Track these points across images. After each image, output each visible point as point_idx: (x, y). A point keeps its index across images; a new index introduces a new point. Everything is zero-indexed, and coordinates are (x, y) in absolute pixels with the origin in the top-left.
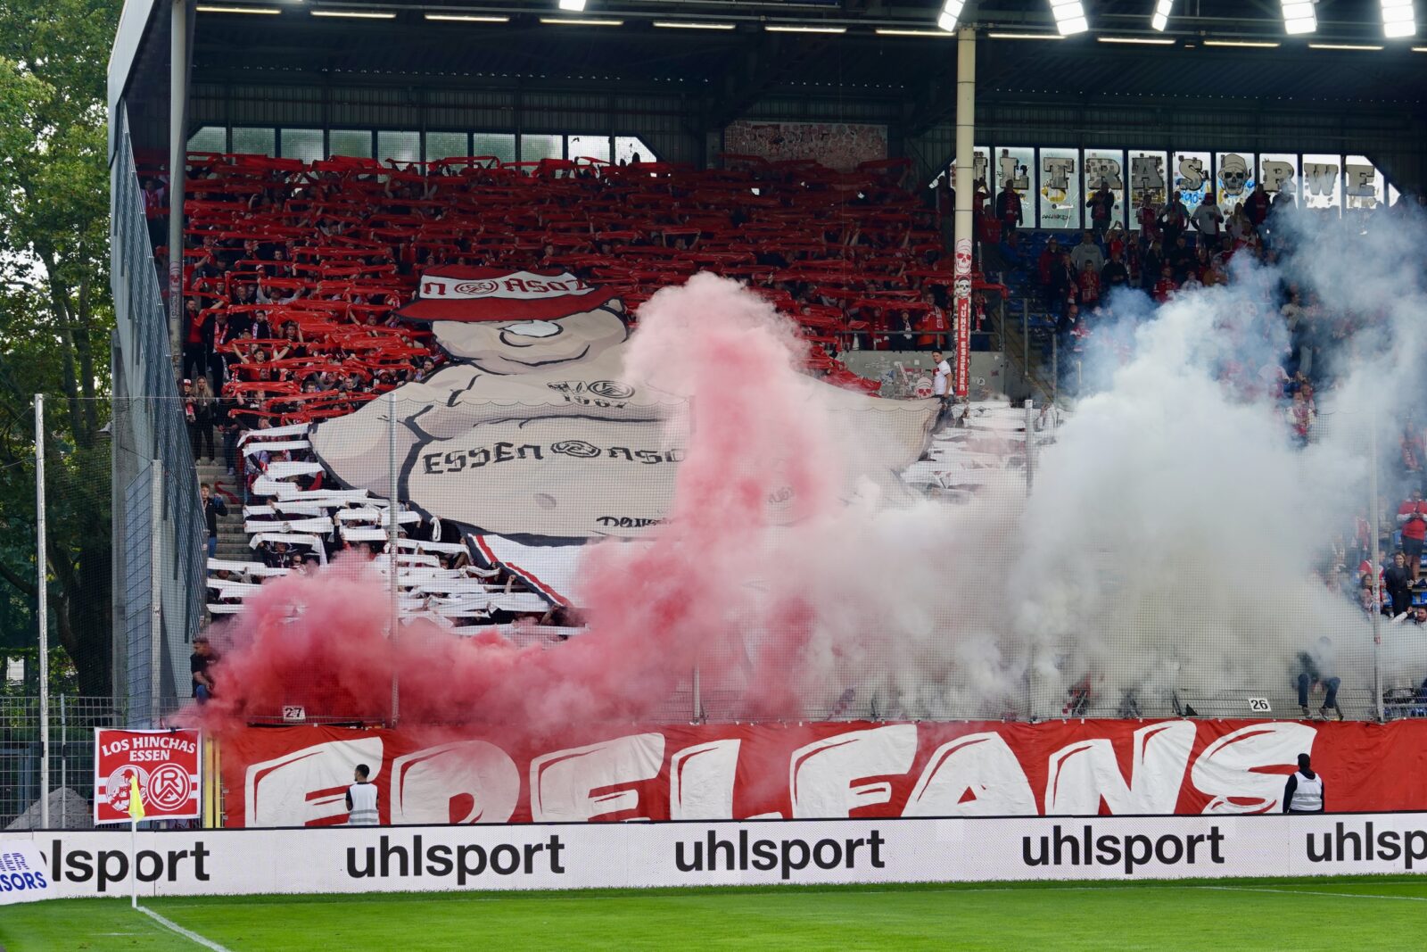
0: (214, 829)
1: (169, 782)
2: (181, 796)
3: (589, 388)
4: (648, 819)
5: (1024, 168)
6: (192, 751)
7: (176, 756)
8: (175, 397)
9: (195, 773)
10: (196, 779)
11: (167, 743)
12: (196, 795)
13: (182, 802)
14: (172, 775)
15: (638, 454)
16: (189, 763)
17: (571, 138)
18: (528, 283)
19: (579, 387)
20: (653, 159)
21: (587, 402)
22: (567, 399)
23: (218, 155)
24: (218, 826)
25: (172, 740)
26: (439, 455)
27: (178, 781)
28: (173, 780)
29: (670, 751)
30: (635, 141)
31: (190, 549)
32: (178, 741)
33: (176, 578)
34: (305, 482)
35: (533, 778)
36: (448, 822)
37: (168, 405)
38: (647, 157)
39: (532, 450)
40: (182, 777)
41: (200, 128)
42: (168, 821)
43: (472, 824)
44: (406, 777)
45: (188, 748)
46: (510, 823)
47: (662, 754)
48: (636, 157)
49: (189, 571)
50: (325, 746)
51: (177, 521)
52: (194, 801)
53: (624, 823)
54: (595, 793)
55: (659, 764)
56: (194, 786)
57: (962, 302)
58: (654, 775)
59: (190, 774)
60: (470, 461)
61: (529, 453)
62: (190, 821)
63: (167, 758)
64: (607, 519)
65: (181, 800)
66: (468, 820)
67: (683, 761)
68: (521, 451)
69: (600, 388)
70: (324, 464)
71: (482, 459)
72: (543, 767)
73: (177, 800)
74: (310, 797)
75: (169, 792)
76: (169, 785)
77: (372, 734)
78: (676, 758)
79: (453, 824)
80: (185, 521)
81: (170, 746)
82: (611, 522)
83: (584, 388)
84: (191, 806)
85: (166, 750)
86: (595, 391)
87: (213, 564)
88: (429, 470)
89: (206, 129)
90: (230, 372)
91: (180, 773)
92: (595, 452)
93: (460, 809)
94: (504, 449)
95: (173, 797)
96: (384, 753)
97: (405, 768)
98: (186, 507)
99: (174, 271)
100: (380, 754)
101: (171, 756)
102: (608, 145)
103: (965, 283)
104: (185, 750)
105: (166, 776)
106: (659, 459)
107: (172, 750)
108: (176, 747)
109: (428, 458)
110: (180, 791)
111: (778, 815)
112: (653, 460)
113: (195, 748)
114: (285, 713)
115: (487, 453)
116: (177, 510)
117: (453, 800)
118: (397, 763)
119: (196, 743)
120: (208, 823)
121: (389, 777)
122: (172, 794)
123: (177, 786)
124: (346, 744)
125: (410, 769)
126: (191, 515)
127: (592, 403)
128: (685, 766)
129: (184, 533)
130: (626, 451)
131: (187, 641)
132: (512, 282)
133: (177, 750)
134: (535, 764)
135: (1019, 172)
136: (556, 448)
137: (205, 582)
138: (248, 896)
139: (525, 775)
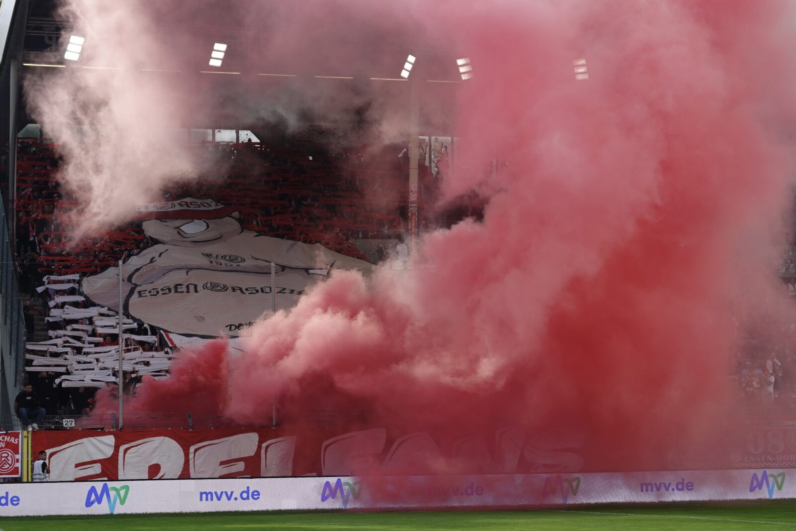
0: (28, 482)
1: (5, 458)
2: (10, 465)
3: (222, 257)
4: (249, 476)
5: (446, 147)
6: (16, 443)
7: (8, 445)
8: (11, 263)
9: (18, 453)
10: (18, 457)
11: (3, 438)
12: (18, 465)
13: (11, 469)
14: (6, 455)
15: (247, 290)
16: (15, 449)
17: (216, 131)
18: (191, 203)
19: (217, 256)
20: (258, 141)
21: (221, 264)
22: (211, 262)
23: (36, 139)
24: (30, 480)
25: (6, 437)
26: (146, 291)
27: (9, 458)
28: (6, 457)
29: (261, 442)
30: (249, 132)
31: (18, 339)
32: (9, 437)
33: (10, 354)
34: (76, 305)
35: (191, 456)
36: (147, 478)
37: (7, 265)
38: (255, 140)
39: (193, 286)
40: (11, 456)
41: (26, 124)
42: (4, 478)
43: (160, 479)
44: (126, 456)
45: (15, 441)
46: (179, 479)
47: (257, 443)
48: (250, 140)
49: (17, 351)
50: (85, 440)
51: (11, 325)
52: (18, 468)
53: (237, 478)
54: (222, 463)
55: (255, 448)
56: (18, 461)
57: (413, 214)
58: (253, 454)
59: (15, 454)
60: (161, 292)
61: (192, 288)
62: (15, 479)
63: (4, 446)
64: (231, 326)
65: (11, 468)
66: (158, 477)
67: (267, 447)
68: (188, 287)
69: (227, 258)
70: (85, 296)
71: (167, 291)
72: (196, 450)
73: (9, 468)
74: (77, 466)
75: (5, 463)
76: (4, 460)
77: (109, 433)
78: (264, 445)
79: (150, 479)
80: (15, 325)
81: (5, 440)
82: (233, 327)
83: (220, 257)
84: (16, 471)
85: (3, 442)
86: (225, 259)
87: (29, 347)
88: (140, 296)
89: (30, 125)
90: (40, 249)
91: (10, 454)
92: (225, 288)
93: (154, 472)
94: (179, 287)
95: (7, 466)
96: (115, 443)
97: (126, 451)
98: (15, 319)
99: (10, 198)
100: (114, 444)
101: (6, 445)
102: (235, 134)
103: (414, 205)
104: (13, 442)
105: (3, 455)
106: (257, 291)
107: (6, 442)
108: (8, 441)
109: (139, 292)
110: (10, 463)
111: (315, 474)
112: (254, 292)
113: (18, 441)
114: (64, 423)
115: (170, 290)
116: (11, 319)
117: (150, 467)
118: (122, 449)
119: (18, 438)
120: (25, 479)
121: (118, 456)
122: (6, 464)
123: (9, 460)
124: (96, 439)
125: (129, 451)
126: (18, 322)
127: (223, 265)
128: (269, 449)
129: (15, 331)
130: (241, 289)
131: (15, 386)
132: (182, 203)
133: (9, 442)
134: (192, 449)
135: (443, 149)
136: (205, 287)
137: (24, 356)
138: (45, 516)
139: (187, 455)
